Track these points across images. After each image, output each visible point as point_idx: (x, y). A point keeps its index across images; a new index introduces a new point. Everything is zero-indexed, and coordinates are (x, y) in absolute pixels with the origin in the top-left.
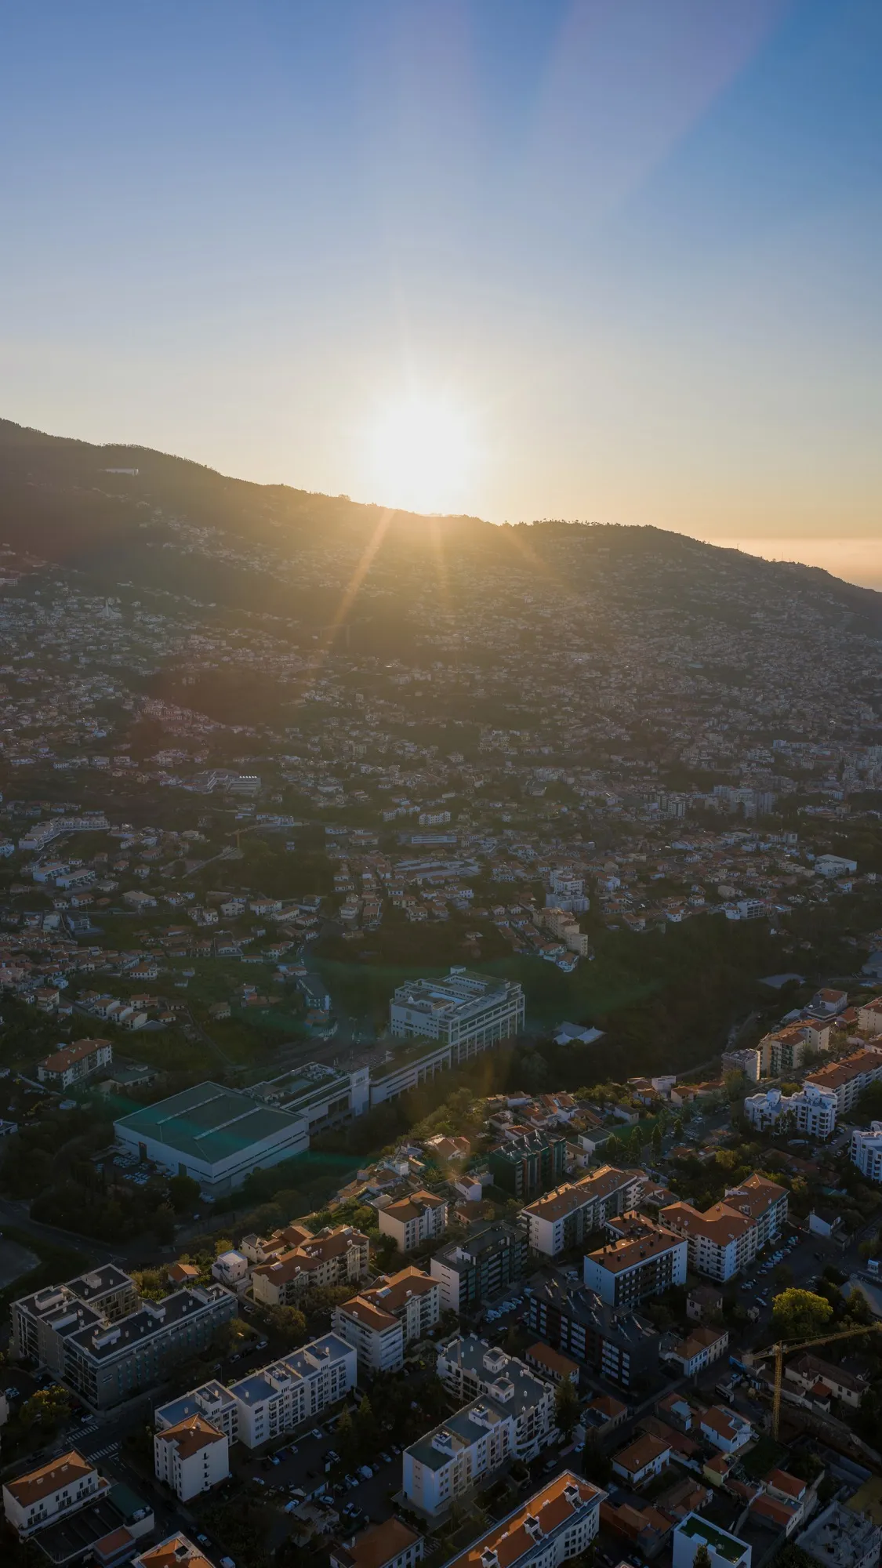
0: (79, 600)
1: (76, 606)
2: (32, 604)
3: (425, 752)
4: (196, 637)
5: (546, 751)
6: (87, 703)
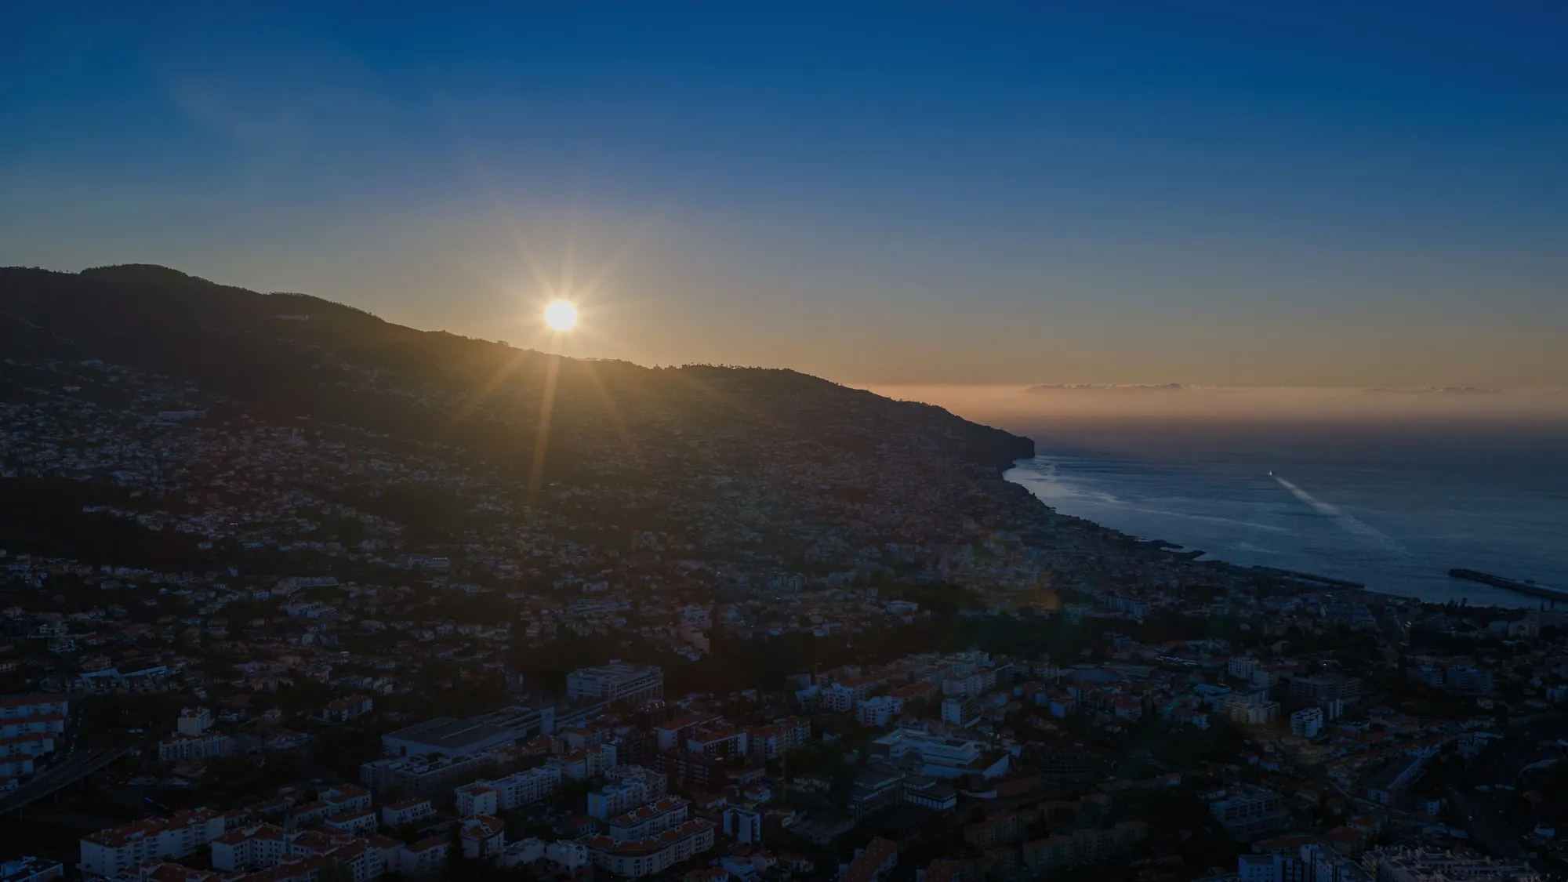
0: (266, 430)
1: (263, 435)
2: (222, 433)
3: (585, 549)
4: (376, 460)
5: (689, 547)
6: (291, 509)
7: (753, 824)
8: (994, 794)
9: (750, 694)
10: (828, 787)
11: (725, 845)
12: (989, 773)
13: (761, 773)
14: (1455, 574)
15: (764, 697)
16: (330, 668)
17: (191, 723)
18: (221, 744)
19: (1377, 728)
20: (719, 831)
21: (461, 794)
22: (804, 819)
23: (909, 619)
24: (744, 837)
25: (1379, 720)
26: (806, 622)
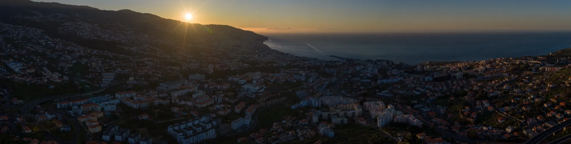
7: (221, 100)
8: (261, 94)
9: (220, 79)
10: (233, 94)
11: (216, 103)
12: (261, 91)
13: (222, 92)
14: (331, 56)
15: (223, 80)
16: (151, 72)
17: (131, 79)
18: (135, 82)
19: (321, 80)
20: (215, 101)
21: (172, 93)
22: (229, 99)
23: (247, 67)
24: (219, 102)
25: (321, 79)
26: (230, 67)
